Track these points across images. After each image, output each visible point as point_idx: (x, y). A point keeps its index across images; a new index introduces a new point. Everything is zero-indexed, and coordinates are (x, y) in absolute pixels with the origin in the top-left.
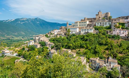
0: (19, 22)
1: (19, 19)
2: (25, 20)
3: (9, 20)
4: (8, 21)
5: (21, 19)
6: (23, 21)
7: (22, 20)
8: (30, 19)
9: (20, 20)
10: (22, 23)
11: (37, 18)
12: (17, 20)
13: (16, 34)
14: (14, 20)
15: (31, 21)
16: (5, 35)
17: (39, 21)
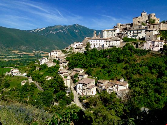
0: (51, 32)
1: (50, 27)
2: (59, 28)
3: (38, 30)
4: (36, 31)
5: (53, 26)
6: (56, 30)
7: (55, 28)
8: (66, 26)
9: (53, 28)
10: (55, 33)
11: (75, 24)
12: (48, 29)
13: (47, 48)
14: (44, 29)
15: (67, 29)
16: (33, 50)
17: (79, 30)
